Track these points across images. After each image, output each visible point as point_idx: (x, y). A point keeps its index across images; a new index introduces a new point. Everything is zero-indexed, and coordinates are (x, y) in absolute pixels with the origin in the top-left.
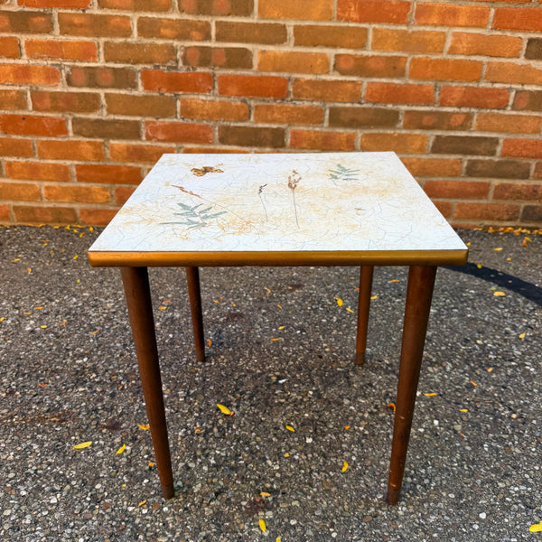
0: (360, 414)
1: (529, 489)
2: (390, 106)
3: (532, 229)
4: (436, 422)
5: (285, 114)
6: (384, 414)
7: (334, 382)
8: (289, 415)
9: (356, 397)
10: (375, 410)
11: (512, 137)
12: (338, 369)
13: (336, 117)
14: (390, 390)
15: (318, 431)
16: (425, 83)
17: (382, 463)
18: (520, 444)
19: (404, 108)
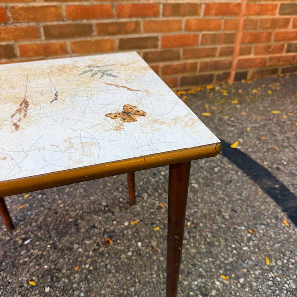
0: (86, 254)
1: (204, 280)
2: (85, 21)
3: (187, 90)
4: (139, 244)
5: (10, 34)
6: (103, 249)
7: (67, 232)
8: (32, 270)
9: (83, 240)
10: (97, 247)
11: (166, 34)
12: (70, 220)
13: (49, 33)
14: (108, 226)
15: (55, 278)
16: (105, 3)
17: (103, 292)
18: (195, 245)
19: (94, 22)
